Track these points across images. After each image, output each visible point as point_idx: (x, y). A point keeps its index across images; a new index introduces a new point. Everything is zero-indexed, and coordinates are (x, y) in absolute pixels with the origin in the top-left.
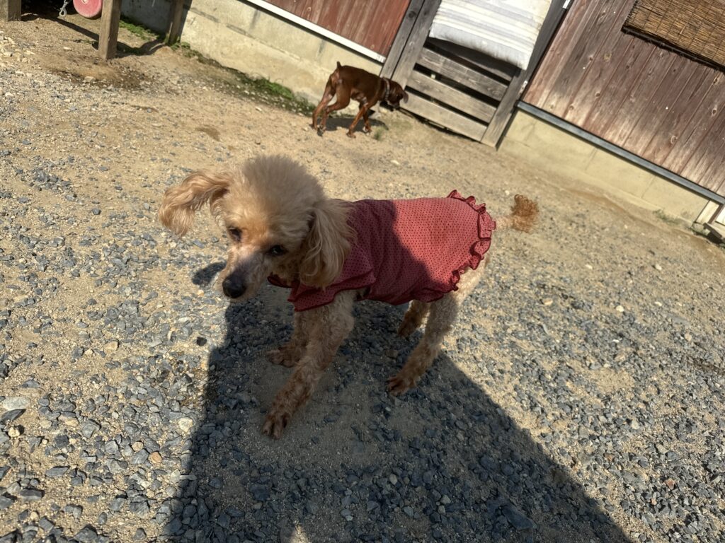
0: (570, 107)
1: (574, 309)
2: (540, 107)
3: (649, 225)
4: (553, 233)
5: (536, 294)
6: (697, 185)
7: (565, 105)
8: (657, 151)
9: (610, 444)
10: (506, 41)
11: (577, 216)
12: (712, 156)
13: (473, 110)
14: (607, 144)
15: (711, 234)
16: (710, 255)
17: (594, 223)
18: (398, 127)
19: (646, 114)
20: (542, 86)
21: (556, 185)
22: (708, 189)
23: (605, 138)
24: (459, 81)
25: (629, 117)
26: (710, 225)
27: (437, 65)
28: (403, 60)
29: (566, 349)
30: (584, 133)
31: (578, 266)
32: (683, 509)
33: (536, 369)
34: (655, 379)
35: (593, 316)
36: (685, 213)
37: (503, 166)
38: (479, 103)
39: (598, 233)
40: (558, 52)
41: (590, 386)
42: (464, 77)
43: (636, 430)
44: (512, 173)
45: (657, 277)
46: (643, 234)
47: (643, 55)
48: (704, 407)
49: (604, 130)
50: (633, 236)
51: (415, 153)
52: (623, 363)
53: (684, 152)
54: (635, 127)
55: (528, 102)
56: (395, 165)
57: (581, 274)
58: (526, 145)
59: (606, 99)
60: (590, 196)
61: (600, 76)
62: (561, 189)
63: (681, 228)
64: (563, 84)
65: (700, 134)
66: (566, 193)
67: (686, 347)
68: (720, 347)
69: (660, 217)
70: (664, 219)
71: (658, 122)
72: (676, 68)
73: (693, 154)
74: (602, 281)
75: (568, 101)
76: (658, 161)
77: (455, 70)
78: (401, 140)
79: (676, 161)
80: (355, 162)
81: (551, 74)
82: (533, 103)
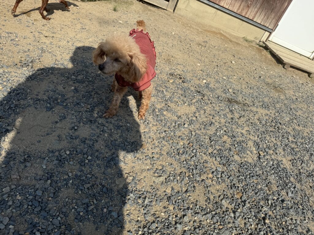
1: (182, 83)
3: (238, 44)
4: (188, 51)
5: (168, 78)
6: (260, 24)
8: (243, 9)
9: (172, 133)
11: (204, 42)
12: (267, 10)
14: (221, 7)
15: (265, 46)
16: (263, 55)
17: (211, 44)
18: (127, 4)
21: (198, 28)
22: (265, 26)
23: (220, 5)
26: (265, 42)
29: (170, 99)
30: (211, 3)
31: (194, 65)
32: (192, 153)
33: (153, 108)
34: (205, 108)
35: (190, 85)
36: (256, 37)
37: (174, 21)
39: (211, 49)
41: (174, 113)
43: (187, 128)
44: (178, 23)
45: (230, 67)
46: (233, 48)
48: (223, 117)
50: (228, 49)
51: (132, 17)
52: (194, 103)
53: (255, 10)
56: (121, 23)
57: (194, 68)
58: (186, 10)
60: (214, 33)
62: (200, 30)
63: (254, 44)
65: (261, 1)
66: (201, 32)
67: (228, 95)
68: (244, 93)
69: (245, 40)
70: (247, 41)
73: (258, 10)
74: (201, 70)
76: (243, 14)
78: (128, 10)
79: (251, 14)
80: (100, 23)
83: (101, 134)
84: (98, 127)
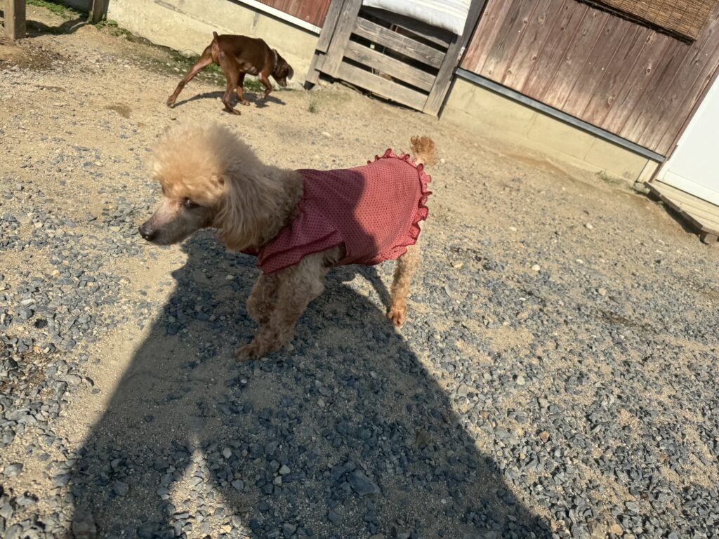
0: (507, 72)
1: (485, 271)
2: (478, 73)
3: (589, 186)
4: (482, 198)
5: (448, 258)
6: (637, 144)
7: (503, 70)
8: (595, 112)
9: (489, 402)
10: (440, 7)
11: (513, 180)
12: (649, 115)
13: (413, 79)
14: (547, 107)
15: (651, 193)
16: (648, 213)
17: (530, 186)
18: (337, 99)
19: (582, 76)
20: (478, 51)
21: (496, 151)
22: (647, 149)
23: (544, 102)
24: (396, 50)
25: (566, 79)
26: (649, 183)
27: (374, 34)
28: (338, 30)
29: (465, 309)
30: (524, 98)
31: (501, 228)
32: (553, 461)
33: (427, 331)
34: (556, 334)
35: (504, 276)
36: (626, 173)
37: (442, 135)
38: (418, 72)
39: (532, 196)
40: (492, 16)
41: (481, 345)
42: (402, 46)
43: (522, 386)
44: (451, 141)
45: (585, 235)
46: (581, 195)
47: (577, 16)
48: (602, 358)
49: (543, 94)
50: (570, 197)
51: (351, 125)
52: (525, 321)
53: (622, 113)
54: (573, 88)
55: (466, 69)
56: (326, 137)
57: (503, 236)
58: (467, 113)
59: (542, 62)
60: (532, 161)
61: (535, 39)
62: (500, 155)
63: (622, 188)
64: (499, 48)
65: (636, 94)
66: (504, 159)
67: (598, 302)
68: (635, 300)
69: (602, 178)
70: (606, 180)
71: (595, 84)
72: (610, 27)
73: (631, 114)
74: (523, 242)
75: (505, 66)
76: (597, 122)
77: (392, 38)
78: (339, 112)
79: (615, 122)
80: (282, 134)
81: (487, 39)
82: (471, 70)
83: (307, 400)
84: (297, 380)
